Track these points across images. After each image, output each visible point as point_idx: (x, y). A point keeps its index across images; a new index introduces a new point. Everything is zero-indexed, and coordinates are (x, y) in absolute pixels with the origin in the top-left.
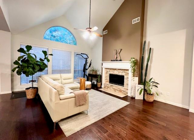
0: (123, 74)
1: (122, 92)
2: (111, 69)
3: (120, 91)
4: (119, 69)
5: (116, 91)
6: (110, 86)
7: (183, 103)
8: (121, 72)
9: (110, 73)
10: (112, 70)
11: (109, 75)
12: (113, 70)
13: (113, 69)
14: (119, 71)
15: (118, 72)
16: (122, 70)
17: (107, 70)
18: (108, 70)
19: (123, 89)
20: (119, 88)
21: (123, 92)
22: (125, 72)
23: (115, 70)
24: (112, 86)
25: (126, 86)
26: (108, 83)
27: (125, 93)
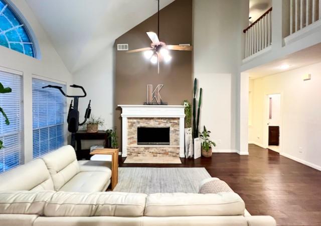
0: (168, 125)
1: (169, 154)
2: (141, 118)
3: (166, 153)
4: (159, 118)
5: (158, 155)
6: (142, 149)
7: (232, 148)
8: (164, 122)
9: (139, 126)
10: (144, 120)
11: (137, 129)
12: (147, 120)
13: (147, 118)
14: (159, 120)
15: (157, 123)
16: (166, 118)
17: (131, 120)
18: (135, 121)
19: (170, 150)
20: (162, 149)
21: (171, 154)
22: (171, 122)
23: (152, 120)
24: (148, 148)
25: (175, 143)
26: (136, 145)
27: (174, 155)
